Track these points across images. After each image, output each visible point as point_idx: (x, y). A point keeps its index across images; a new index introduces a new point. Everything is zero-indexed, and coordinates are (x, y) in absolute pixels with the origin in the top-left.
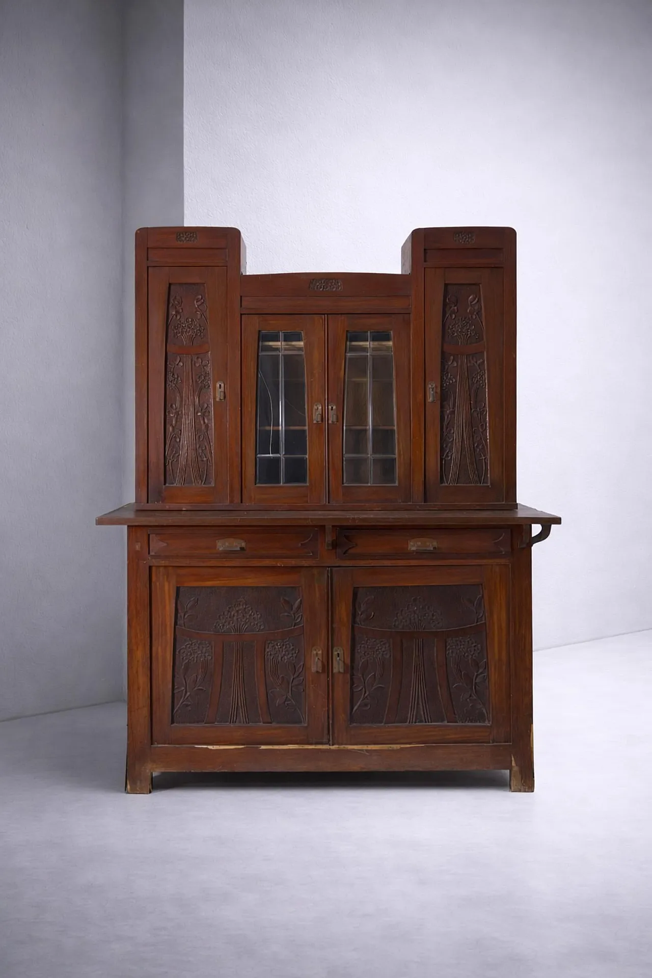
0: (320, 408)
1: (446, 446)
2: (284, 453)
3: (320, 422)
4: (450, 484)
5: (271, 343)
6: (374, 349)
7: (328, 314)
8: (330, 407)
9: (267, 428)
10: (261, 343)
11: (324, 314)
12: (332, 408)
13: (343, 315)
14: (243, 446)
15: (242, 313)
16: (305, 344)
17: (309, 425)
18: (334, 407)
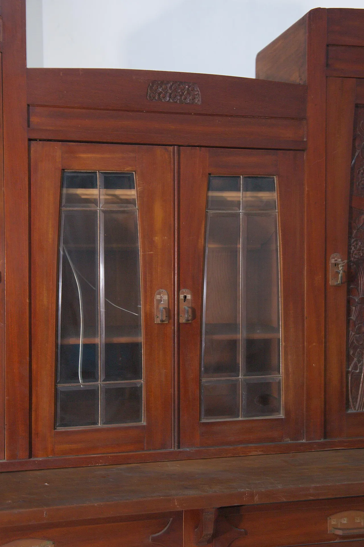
0: (165, 297)
1: (353, 354)
2: (103, 378)
3: (167, 322)
4: (358, 410)
5: (80, 191)
6: (248, 205)
7: (179, 146)
8: (182, 297)
9: (72, 341)
10: (65, 191)
11: (174, 145)
12: (185, 297)
13: (203, 148)
14: (34, 367)
15: (32, 137)
16: (141, 195)
17: (146, 334)
18: (189, 297)
